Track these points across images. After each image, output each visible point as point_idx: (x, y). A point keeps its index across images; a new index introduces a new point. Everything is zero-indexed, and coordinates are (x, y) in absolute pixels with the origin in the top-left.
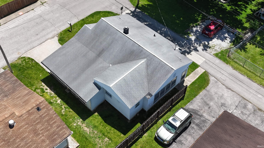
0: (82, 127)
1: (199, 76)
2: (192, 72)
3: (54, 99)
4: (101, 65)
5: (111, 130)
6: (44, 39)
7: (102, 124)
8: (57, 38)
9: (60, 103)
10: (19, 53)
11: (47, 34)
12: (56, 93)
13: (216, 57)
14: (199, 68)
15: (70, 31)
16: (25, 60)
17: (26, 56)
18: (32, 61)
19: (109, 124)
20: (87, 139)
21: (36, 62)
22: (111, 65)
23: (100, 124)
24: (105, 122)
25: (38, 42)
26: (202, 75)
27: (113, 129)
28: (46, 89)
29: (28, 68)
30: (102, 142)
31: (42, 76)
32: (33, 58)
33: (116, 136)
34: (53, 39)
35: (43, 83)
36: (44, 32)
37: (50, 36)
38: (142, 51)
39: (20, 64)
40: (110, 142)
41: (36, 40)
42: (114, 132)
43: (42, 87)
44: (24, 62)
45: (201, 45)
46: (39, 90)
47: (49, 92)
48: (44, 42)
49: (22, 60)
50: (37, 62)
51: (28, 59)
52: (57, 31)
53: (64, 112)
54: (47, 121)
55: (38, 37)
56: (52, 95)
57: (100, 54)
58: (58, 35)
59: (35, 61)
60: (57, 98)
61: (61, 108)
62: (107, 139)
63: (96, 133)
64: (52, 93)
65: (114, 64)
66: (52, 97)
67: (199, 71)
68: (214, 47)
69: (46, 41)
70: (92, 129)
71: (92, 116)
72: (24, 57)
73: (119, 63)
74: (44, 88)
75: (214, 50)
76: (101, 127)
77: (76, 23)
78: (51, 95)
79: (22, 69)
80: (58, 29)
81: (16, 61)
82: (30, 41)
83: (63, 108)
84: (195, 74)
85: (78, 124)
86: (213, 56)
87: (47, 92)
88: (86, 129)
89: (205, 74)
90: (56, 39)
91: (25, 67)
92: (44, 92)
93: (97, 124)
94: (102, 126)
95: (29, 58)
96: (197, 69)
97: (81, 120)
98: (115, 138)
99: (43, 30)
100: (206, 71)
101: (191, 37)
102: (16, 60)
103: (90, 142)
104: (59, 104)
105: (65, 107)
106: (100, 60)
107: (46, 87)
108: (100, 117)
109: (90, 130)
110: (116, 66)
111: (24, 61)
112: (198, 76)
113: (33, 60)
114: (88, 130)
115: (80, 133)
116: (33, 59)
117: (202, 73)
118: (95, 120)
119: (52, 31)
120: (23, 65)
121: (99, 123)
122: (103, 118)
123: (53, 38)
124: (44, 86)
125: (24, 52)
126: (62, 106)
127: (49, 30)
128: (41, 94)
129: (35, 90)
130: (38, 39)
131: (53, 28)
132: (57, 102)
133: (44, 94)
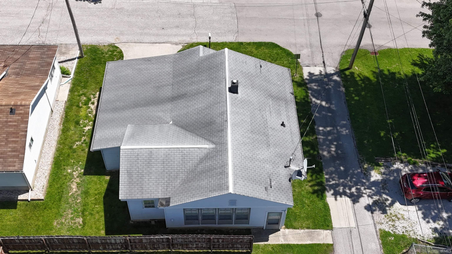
0: (73, 181)
1: (311, 243)
2: (308, 228)
3: (87, 121)
4: (160, 114)
5: (98, 213)
6: (166, 39)
7: (97, 197)
8: (182, 47)
10: (117, 38)
11: (175, 35)
13: (379, 237)
14: (328, 232)
16: (113, 51)
17: (120, 48)
19: (104, 204)
20: (60, 200)
22: (171, 123)
23: (96, 195)
24: (104, 197)
25: (153, 39)
26: (319, 245)
27: (102, 214)
28: (93, 103)
30: (72, 219)
32: (124, 55)
33: (94, 226)
34: (174, 46)
35: (98, 93)
36: (175, 31)
37: (176, 40)
38: (222, 130)
39: (103, 53)
40: (80, 227)
41: (154, 35)
42: (98, 220)
43: (92, 96)
44: (110, 53)
45: (376, 198)
46: (85, 98)
47: (91, 109)
48: (159, 43)
49: (111, 49)
51: (118, 52)
52: (191, 38)
53: (77, 145)
54: (9, 134)
55: (163, 32)
56: (90, 115)
57: (174, 99)
58: (186, 45)
60: (92, 123)
61: (81, 138)
62: (80, 220)
63: (78, 201)
64: (94, 112)
65: (176, 124)
66: (88, 117)
67: (321, 237)
68: (399, 219)
69: (164, 43)
70: (79, 192)
71: (99, 177)
72: (117, 48)
73: (182, 127)
74: (92, 100)
75: (393, 224)
76: (91, 199)
77: (227, 43)
78: (90, 113)
79: (97, 59)
80: (195, 37)
81: (104, 46)
82: (146, 31)
84: (310, 235)
85: (74, 173)
86: (376, 232)
87: (89, 107)
88: (74, 186)
89: (325, 248)
90: (179, 48)
91: (103, 60)
92: (86, 104)
93: (91, 192)
94: (95, 198)
95: (121, 52)
96: (322, 231)
97: (83, 171)
98: (91, 228)
99: (177, 27)
100: (332, 245)
101: (373, 173)
102: (106, 44)
103: (59, 207)
104: (84, 132)
105: (85, 141)
106: (169, 106)
108: (106, 186)
109: (76, 192)
110: (174, 128)
111: (111, 51)
112: (309, 242)
114: (74, 190)
115: (61, 186)
116: (123, 57)
117: (321, 243)
118: (96, 184)
119: (183, 35)
120: (104, 56)
121: (96, 192)
122: (108, 190)
123: (176, 44)
124: (95, 98)
125: (125, 41)
126: (84, 135)
127: (183, 31)
128: (81, 105)
129: (81, 95)
130: (157, 35)
131: (190, 32)
132: (85, 128)
133: (84, 107)
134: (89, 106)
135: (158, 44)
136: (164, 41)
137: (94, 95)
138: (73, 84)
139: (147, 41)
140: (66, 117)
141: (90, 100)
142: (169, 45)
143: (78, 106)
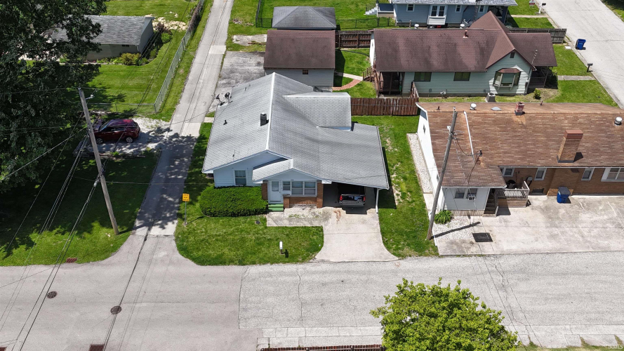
3: (397, 180)
6: (337, 268)
8: (316, 257)
9: (395, 173)
10: (398, 266)
15: (287, 253)
16: (397, 249)
17: (390, 254)
18: (387, 241)
21: (383, 236)
22: (317, 127)
25: (353, 267)
28: (398, 195)
29: (401, 233)
31: (391, 213)
32: (383, 244)
34: (326, 259)
35: (397, 204)
36: (327, 279)
37: (324, 267)
39: (408, 245)
41: (353, 272)
43: (402, 201)
44: (400, 246)
46: (407, 199)
48: (344, 262)
49: (400, 251)
50: (381, 235)
51: (391, 248)
52: (304, 269)
55: (343, 277)
56: (397, 186)
57: (316, 141)
58: (311, 261)
59: (383, 239)
60: (393, 179)
64: (394, 188)
65: (313, 124)
66: (398, 183)
69: (339, 262)
72: (394, 254)
73: (308, 120)
74: (399, 198)
77: (260, 263)
79: (411, 238)
80: (300, 270)
81: (410, 256)
82: (364, 278)
83: (395, 167)
90: (319, 256)
95: (388, 248)
99: (324, 284)
102: (409, 258)
105: (393, 167)
107: (396, 198)
111: (399, 248)
113: (385, 243)
114: (387, 140)
116: (384, 242)
119: (314, 273)
120: (405, 241)
123: (323, 261)
124: (398, 200)
125: (388, 264)
126: (395, 170)
127: (317, 278)
128: (409, 193)
129: (412, 202)
130: (348, 272)
131: (306, 278)
132: (396, 175)
133: (404, 191)
134: (400, 193)
135: (346, 261)
136: (338, 265)
137: (400, 202)
138: (425, 211)
139: (360, 264)
140: (417, 183)
141: (401, 197)
142: (332, 260)
143: (411, 192)
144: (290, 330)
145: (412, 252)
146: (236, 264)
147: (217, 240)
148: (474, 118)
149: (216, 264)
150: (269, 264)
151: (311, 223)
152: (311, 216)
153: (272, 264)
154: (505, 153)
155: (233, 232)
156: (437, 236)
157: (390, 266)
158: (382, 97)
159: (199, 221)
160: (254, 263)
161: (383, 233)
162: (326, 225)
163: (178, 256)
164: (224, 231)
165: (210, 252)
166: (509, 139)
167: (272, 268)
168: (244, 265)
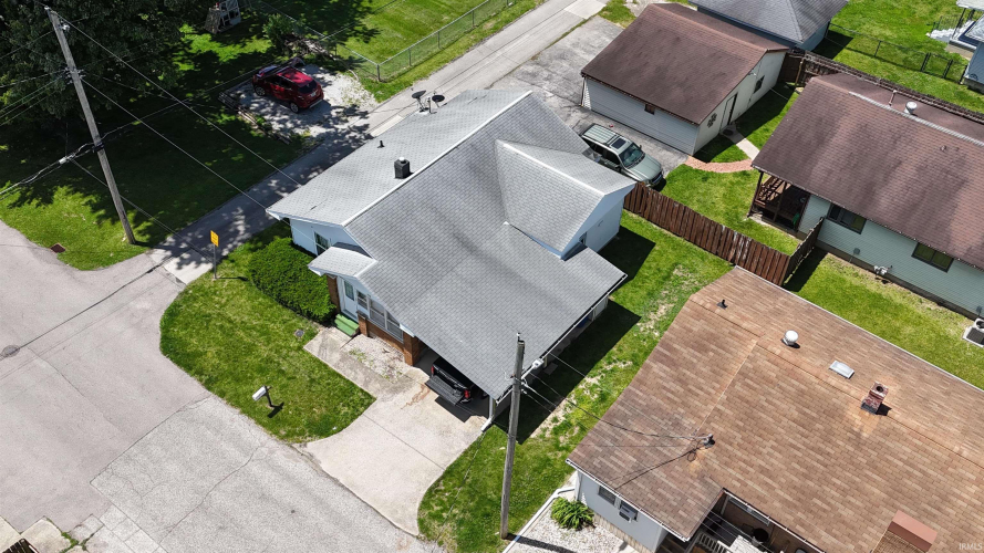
3: (587, 393)
6: (314, 482)
8: (309, 444)
9: (599, 378)
10: (402, 546)
11: (288, 477)
12: (565, 394)
15: (278, 409)
16: (437, 516)
17: (416, 517)
18: (437, 491)
21: (443, 477)
22: (506, 223)
25: (338, 500)
28: (555, 420)
29: (475, 493)
30: (685, 279)
31: (504, 445)
32: (424, 491)
34: (318, 456)
35: (533, 436)
36: (279, 491)
37: (300, 469)
39: (461, 522)
40: (682, 265)
41: (327, 507)
43: (548, 435)
44: (445, 515)
46: (561, 439)
48: (335, 481)
49: (435, 523)
50: (441, 474)
51: (430, 507)
52: (272, 452)
53: (626, 363)
55: (303, 505)
56: (575, 402)
57: (469, 247)
58: (295, 445)
59: (437, 483)
60: (580, 387)
61: (613, 371)
62: (677, 272)
64: (564, 402)
65: (503, 216)
66: (581, 399)
69: (328, 476)
70: (659, 301)
71: (621, 305)
72: (421, 522)
73: (501, 203)
74: (551, 427)
77: (229, 400)
78: (573, 404)
79: (480, 513)
80: (263, 449)
81: (440, 544)
82: (329, 528)
83: (611, 366)
85: (652, 327)
87: (567, 416)
88: (662, 311)
90: (315, 446)
92: (567, 426)
93: (643, 293)
94: (643, 283)
95: (425, 504)
97: (638, 324)
99: (264, 497)
101: (313, 134)
102: (435, 546)
104: (602, 377)
105: (610, 363)
106: (487, 246)
107: (548, 424)
108: (621, 290)
111: (440, 518)
113: (432, 492)
114: (664, 307)
116: (430, 490)
118: (632, 298)
119: (274, 468)
120: (464, 511)
121: (637, 289)
123: (311, 457)
124: (545, 430)
125: (392, 532)
126: (605, 372)
127: (268, 479)
128: (577, 429)
129: (563, 449)
130: (320, 502)
131: (255, 469)
132: (597, 383)
133: (573, 421)
134: (564, 418)
135: (342, 481)
136: (323, 479)
137: (542, 436)
139: (352, 500)
141: (555, 428)
142: (325, 466)
143: (583, 429)
144: (141, 534)
145: (450, 540)
146: (201, 380)
147: (221, 327)
148: (763, 362)
149: (178, 363)
150: (238, 410)
151: (366, 383)
152: (380, 370)
153: (243, 412)
154: (763, 471)
155: (254, 328)
156: (523, 540)
157: (388, 538)
158: (757, 219)
159: (236, 283)
160: (222, 394)
161: (449, 473)
162: (383, 400)
163: (156, 321)
164: (246, 318)
165: (194, 341)
166: (798, 449)
167: (232, 420)
168: (209, 389)
